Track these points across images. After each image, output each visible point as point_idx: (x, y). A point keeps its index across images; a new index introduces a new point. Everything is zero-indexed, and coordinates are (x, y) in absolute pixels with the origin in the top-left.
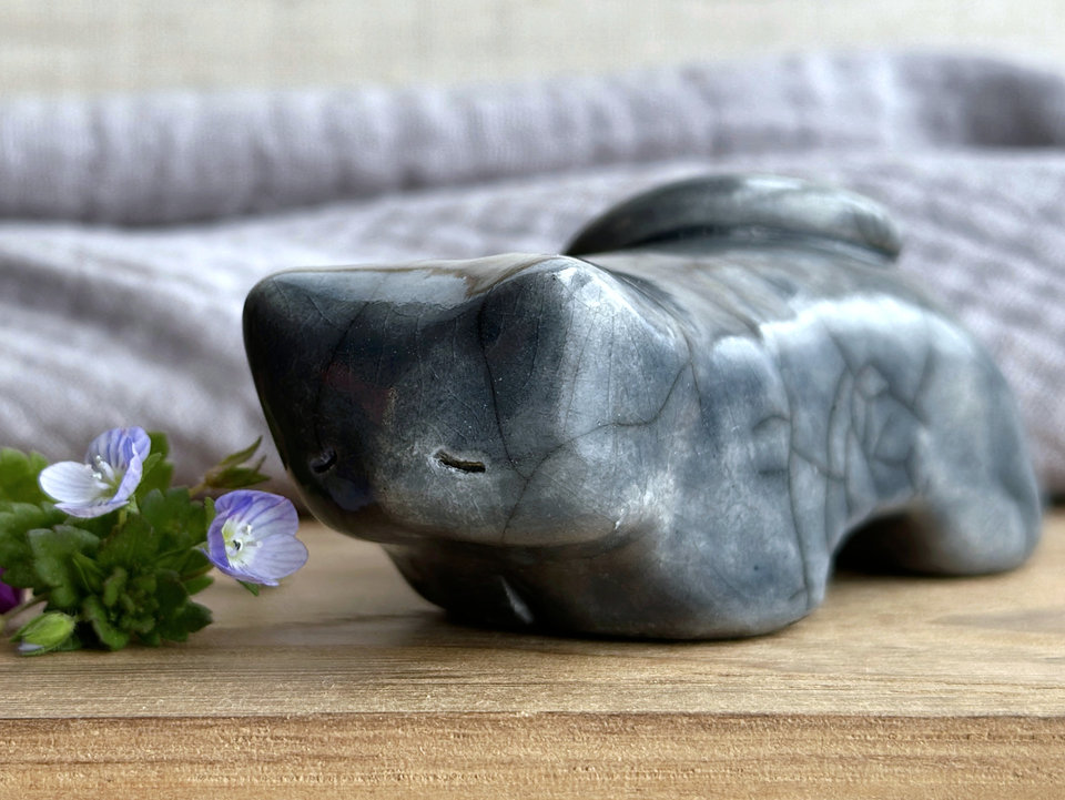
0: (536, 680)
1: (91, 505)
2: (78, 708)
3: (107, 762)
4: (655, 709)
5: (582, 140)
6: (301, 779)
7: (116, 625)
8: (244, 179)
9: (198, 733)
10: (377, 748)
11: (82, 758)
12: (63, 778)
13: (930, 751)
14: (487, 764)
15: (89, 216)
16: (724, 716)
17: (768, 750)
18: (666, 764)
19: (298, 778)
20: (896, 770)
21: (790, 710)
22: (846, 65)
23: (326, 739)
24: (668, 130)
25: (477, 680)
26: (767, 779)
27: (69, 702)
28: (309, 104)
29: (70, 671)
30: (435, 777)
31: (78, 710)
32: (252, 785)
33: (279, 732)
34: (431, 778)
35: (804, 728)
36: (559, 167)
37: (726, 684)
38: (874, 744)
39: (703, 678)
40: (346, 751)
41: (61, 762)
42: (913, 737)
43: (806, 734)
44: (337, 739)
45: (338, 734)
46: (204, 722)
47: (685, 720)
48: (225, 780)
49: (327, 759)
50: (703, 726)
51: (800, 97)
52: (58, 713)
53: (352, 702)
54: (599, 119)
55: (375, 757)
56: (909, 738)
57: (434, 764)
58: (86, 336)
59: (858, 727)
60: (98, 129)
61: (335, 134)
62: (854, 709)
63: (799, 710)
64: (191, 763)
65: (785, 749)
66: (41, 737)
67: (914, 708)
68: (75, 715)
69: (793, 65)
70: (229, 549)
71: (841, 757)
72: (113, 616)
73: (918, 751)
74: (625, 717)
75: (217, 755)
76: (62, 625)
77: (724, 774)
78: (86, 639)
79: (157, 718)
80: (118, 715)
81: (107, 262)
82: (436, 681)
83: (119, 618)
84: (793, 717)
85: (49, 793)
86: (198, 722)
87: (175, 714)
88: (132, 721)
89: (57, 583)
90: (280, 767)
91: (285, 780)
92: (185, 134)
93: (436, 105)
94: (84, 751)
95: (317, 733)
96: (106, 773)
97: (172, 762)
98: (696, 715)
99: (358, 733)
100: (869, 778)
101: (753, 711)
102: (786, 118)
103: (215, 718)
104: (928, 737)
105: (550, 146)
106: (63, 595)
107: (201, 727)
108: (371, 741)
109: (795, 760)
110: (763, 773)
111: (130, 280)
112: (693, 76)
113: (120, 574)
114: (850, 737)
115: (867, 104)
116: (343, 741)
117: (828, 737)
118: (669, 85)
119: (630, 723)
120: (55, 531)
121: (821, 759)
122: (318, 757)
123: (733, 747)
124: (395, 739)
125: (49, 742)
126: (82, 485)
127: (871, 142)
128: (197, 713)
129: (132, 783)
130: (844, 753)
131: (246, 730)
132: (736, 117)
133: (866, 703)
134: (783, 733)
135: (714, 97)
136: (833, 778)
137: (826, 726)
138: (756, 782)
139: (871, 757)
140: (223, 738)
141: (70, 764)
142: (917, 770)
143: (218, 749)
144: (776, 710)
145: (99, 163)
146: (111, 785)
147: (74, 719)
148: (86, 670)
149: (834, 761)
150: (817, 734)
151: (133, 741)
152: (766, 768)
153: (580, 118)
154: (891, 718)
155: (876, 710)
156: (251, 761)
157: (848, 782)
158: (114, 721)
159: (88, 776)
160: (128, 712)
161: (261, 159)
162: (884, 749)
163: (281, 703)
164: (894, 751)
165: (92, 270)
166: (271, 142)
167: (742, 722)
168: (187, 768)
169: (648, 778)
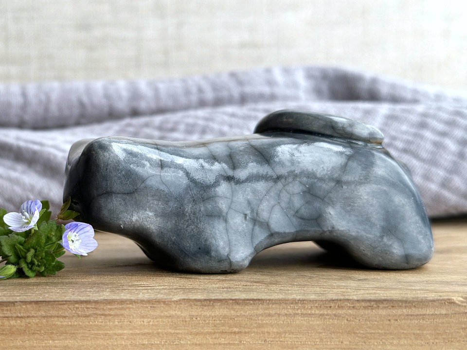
0: (179, 288)
1: (21, 227)
2: (18, 298)
3: (28, 317)
4: (220, 297)
5: (194, 98)
6: (96, 322)
7: (31, 269)
8: (76, 111)
9: (60, 306)
10: (123, 312)
11: (19, 315)
12: (12, 322)
13: (317, 312)
14: (161, 317)
15: (21, 125)
16: (245, 300)
17: (260, 312)
18: (225, 317)
19: (95, 322)
20: (306, 318)
21: (268, 297)
22: (287, 71)
23: (105, 308)
24: (225, 94)
25: (158, 288)
26: (260, 322)
27: (15, 296)
28: (98, 86)
29: (15, 285)
30: (143, 322)
31: (18, 299)
32: (79, 325)
33: (88, 306)
34: (142, 322)
35: (273, 304)
36: (187, 108)
37: (246, 289)
38: (298, 309)
39: (237, 286)
40: (112, 313)
41: (12, 317)
42: (311, 307)
43: (273, 306)
44: (109, 308)
45: (109, 307)
46: (62, 303)
47: (231, 301)
48: (70, 323)
49: (105, 315)
50: (237, 303)
51: (271, 83)
52: (11, 299)
53: (114, 296)
54: (200, 90)
55: (122, 315)
56: (310, 307)
57: (143, 317)
58: (20, 167)
59: (292, 304)
60: (24, 95)
61: (107, 96)
62: (290, 297)
63: (272, 298)
64: (58, 317)
65: (267, 312)
66: (5, 308)
67: (312, 297)
68: (17, 300)
69: (268, 71)
70: (70, 242)
71: (286, 314)
72: (30, 266)
73: (313, 312)
74: (210, 300)
75: (67, 314)
76: (12, 269)
77: (245, 320)
78: (20, 274)
79: (46, 301)
80: (32, 300)
81: (27, 141)
82: (143, 288)
83: (32, 266)
84: (269, 300)
85: (8, 328)
86: (60, 303)
87: (52, 300)
88: (37, 302)
89: (10, 254)
90: (89, 318)
91: (91, 323)
92: (55, 96)
93: (143, 86)
94: (20, 313)
95: (102, 306)
96: (28, 320)
97: (51, 317)
98: (235, 300)
99: (116, 306)
100: (296, 321)
101: (255, 298)
102: (266, 90)
103: (66, 301)
104: (316, 307)
105: (183, 100)
106: (12, 258)
107: (61, 304)
108: (121, 309)
109: (270, 315)
110: (259, 320)
111: (36, 147)
112: (233, 75)
113: (32, 251)
114: (289, 307)
115: (295, 85)
116: (111, 309)
117: (281, 307)
118: (225, 79)
119: (212, 302)
120: (9, 237)
121: (279, 315)
122: (102, 315)
123: (248, 310)
124: (129, 308)
125: (7, 310)
126: (19, 220)
127: (295, 98)
128: (60, 299)
129: (37, 324)
130: (287, 313)
131: (77, 305)
132: (248, 89)
133: (295, 295)
134: (265, 306)
135: (240, 83)
136: (283, 322)
137: (280, 303)
138: (256, 323)
139: (297, 314)
140: (69, 308)
141: (15, 318)
142: (313, 319)
143: (67, 312)
144: (263, 298)
145: (24, 106)
146: (29, 325)
147: (16, 302)
148: (20, 284)
149: (283, 316)
150: (277, 306)
151: (37, 309)
152: (260, 318)
153: (194, 90)
154: (304, 300)
155: (298, 297)
156: (79, 316)
157: (288, 323)
158: (31, 302)
159: (21, 322)
160: (36, 299)
161: (82, 105)
162: (301, 311)
163: (89, 296)
164: (305, 312)
165: (22, 144)
166: (85, 99)
167: (251, 302)
168: (56, 319)
169: (218, 322)
